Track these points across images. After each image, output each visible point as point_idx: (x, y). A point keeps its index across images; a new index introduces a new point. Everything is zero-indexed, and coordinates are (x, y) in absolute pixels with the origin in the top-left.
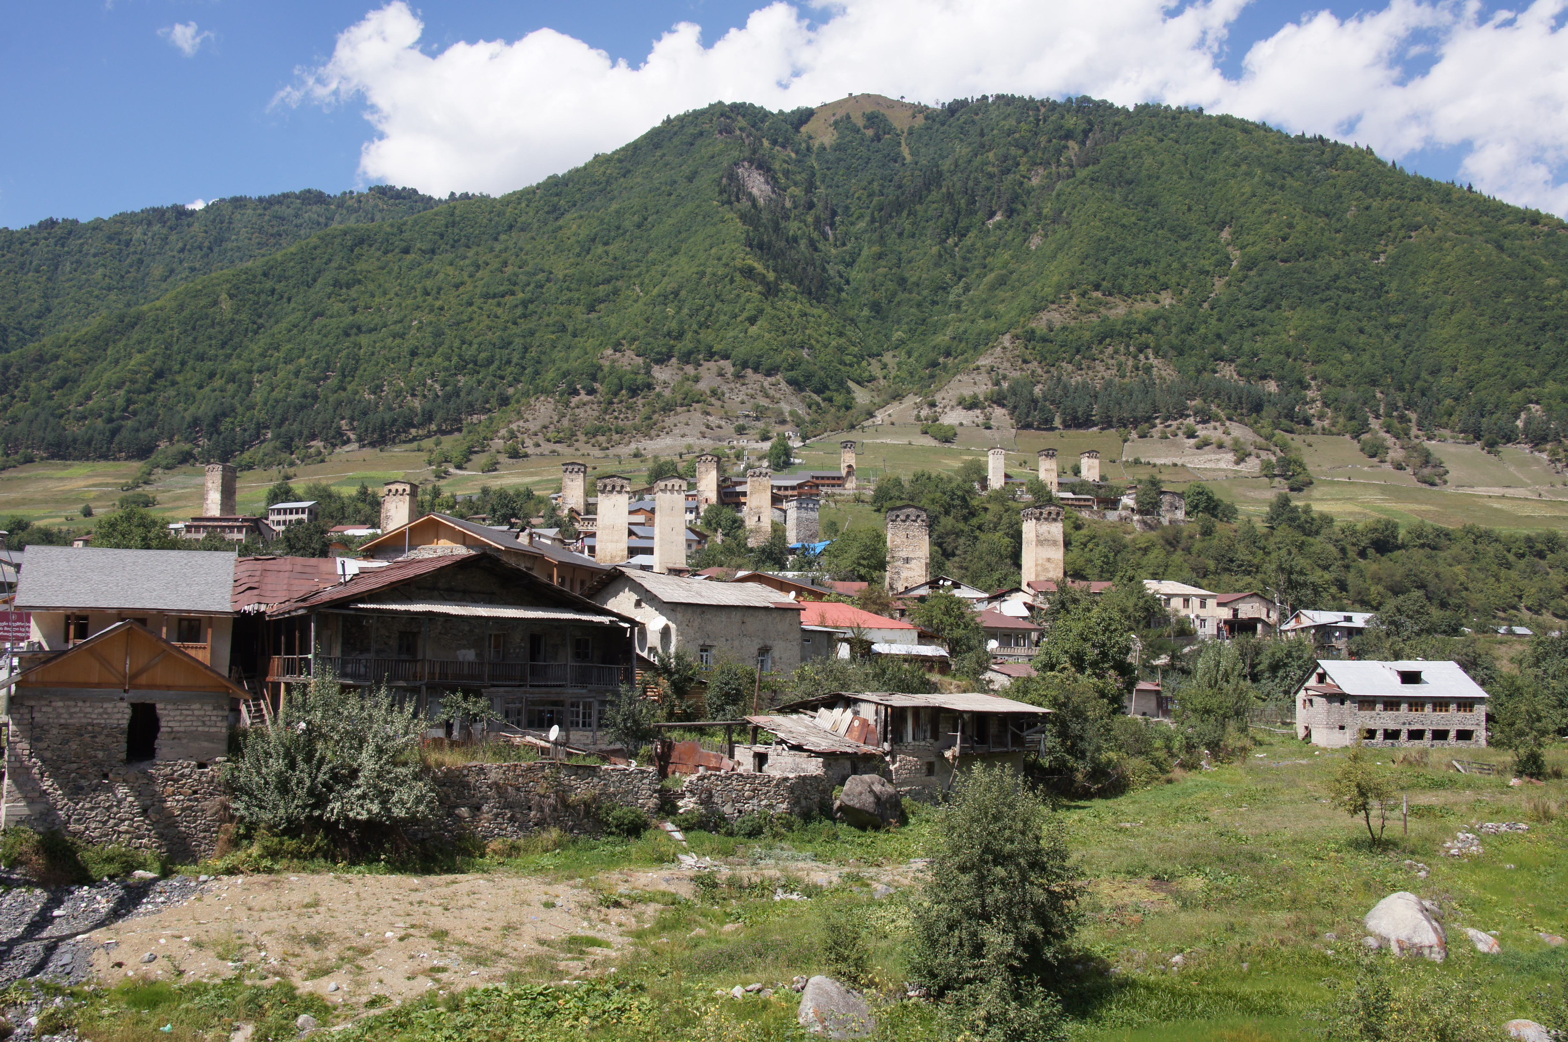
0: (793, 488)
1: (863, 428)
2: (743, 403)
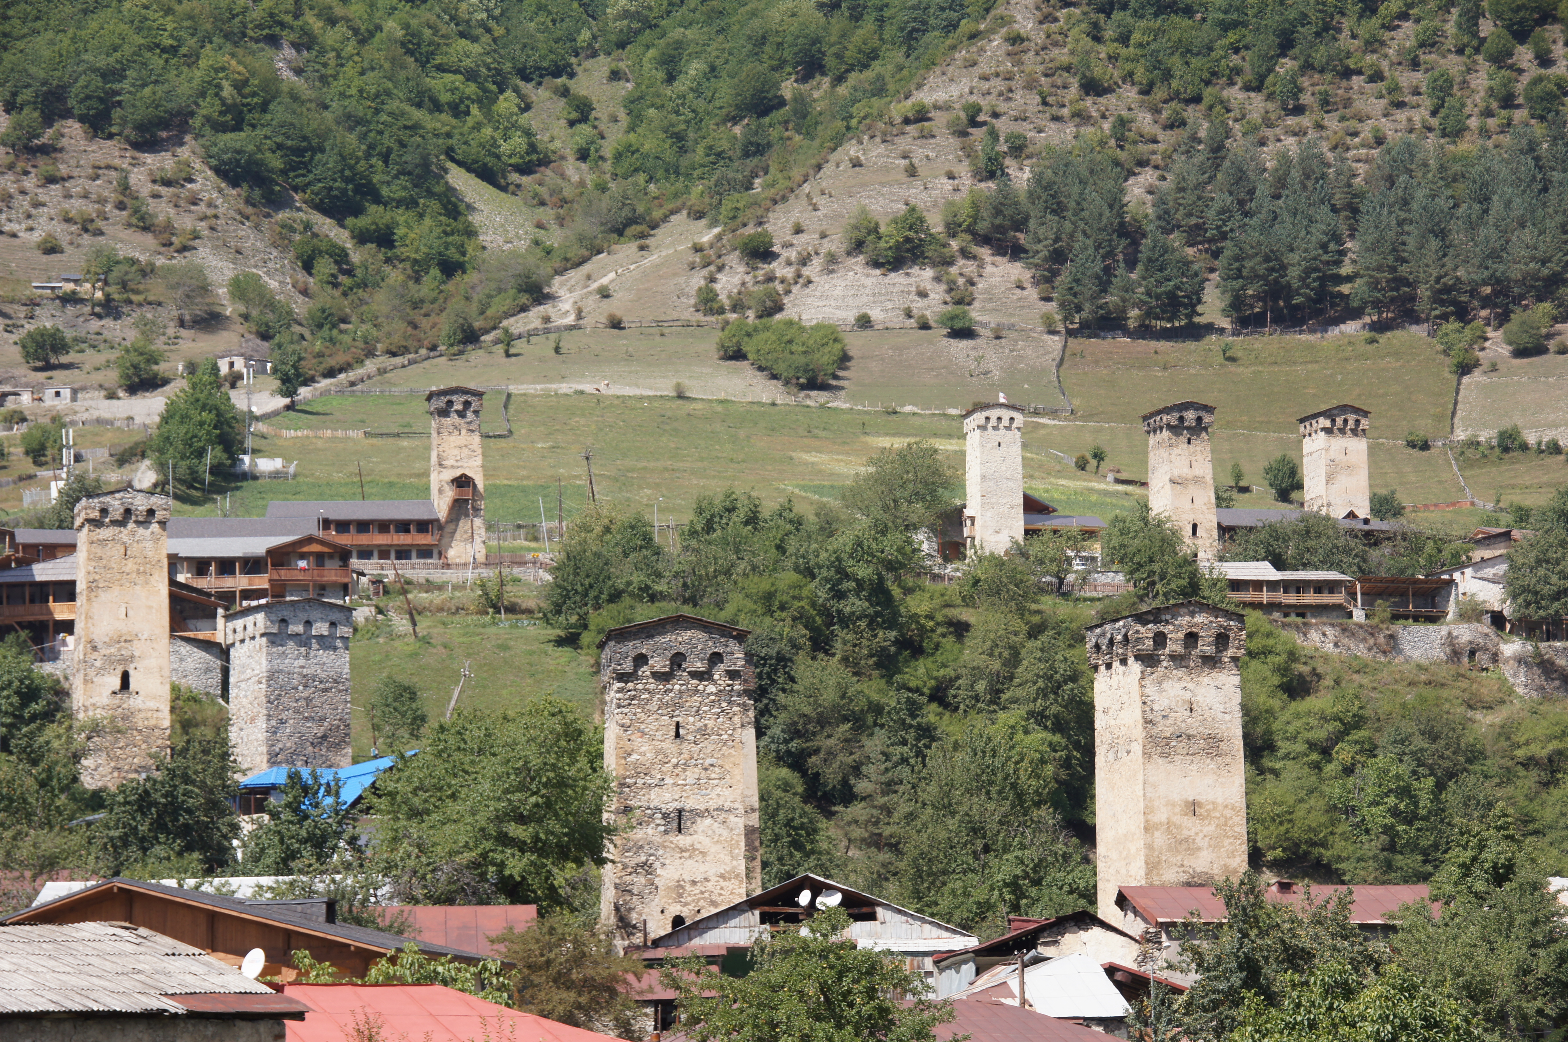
1: (508, 340)
2: (51, 249)
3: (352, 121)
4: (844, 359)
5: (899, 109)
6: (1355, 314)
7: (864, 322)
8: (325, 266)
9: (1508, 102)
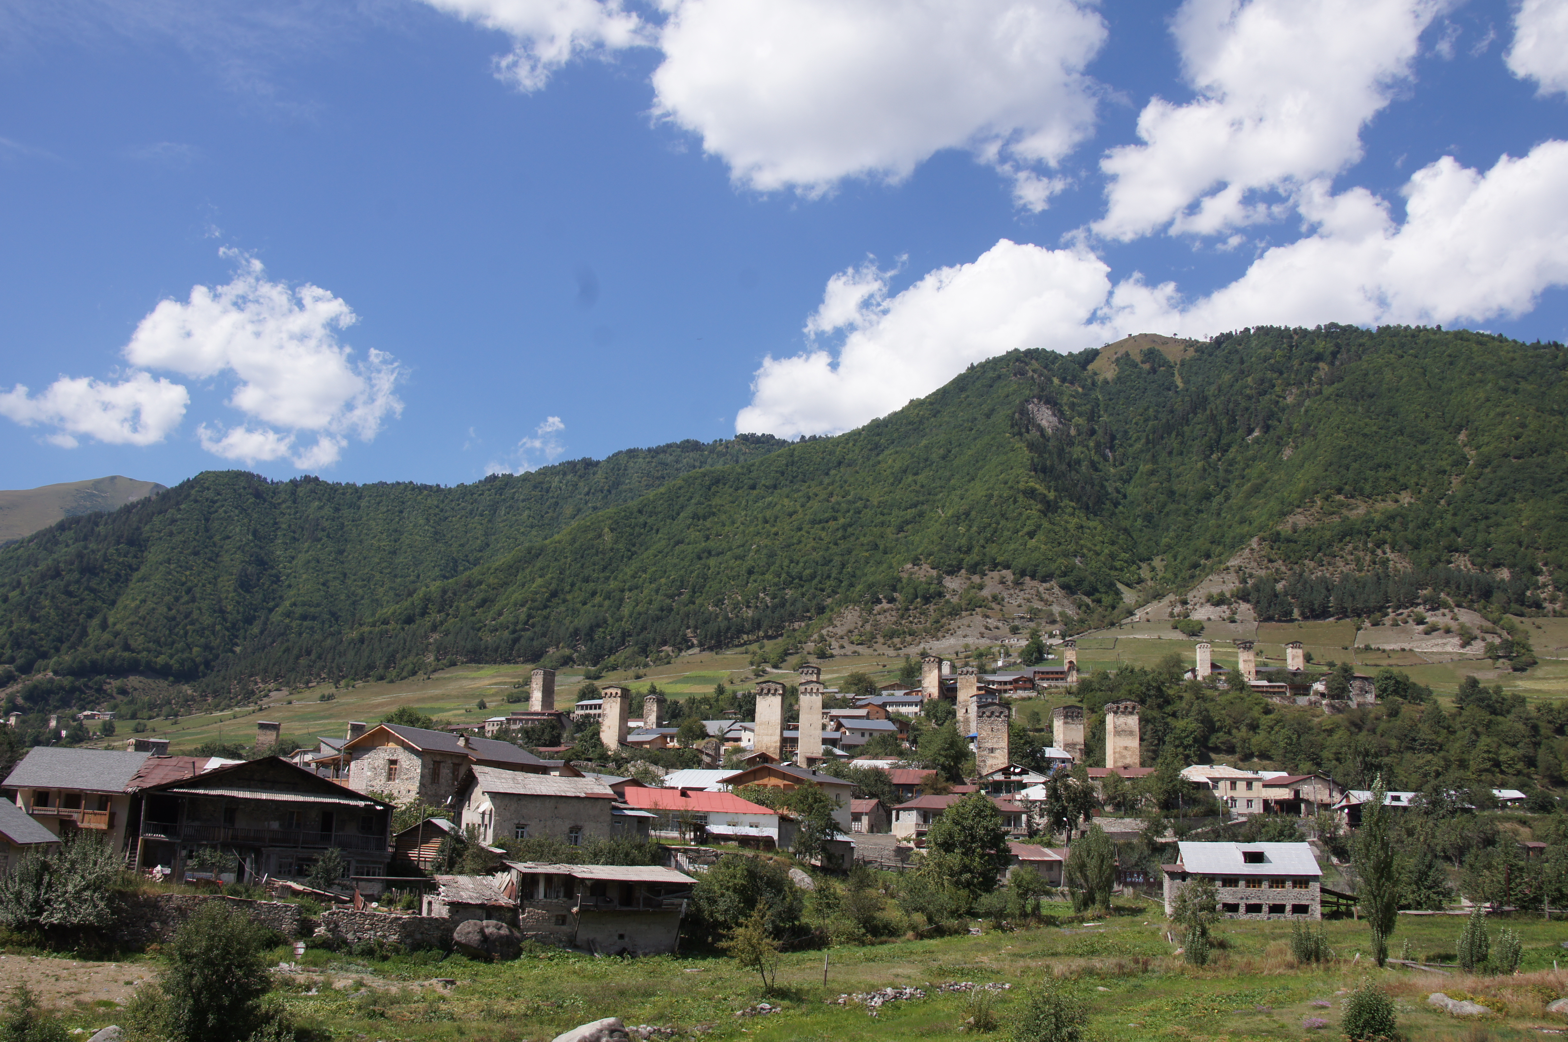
0: (1010, 683)
1: (1121, 625)
2: (1020, 606)
3: (1092, 574)
4: (1202, 628)
5: (1222, 567)
6: (1332, 616)
7: (1209, 619)
8: (1083, 608)
9: (1374, 563)
